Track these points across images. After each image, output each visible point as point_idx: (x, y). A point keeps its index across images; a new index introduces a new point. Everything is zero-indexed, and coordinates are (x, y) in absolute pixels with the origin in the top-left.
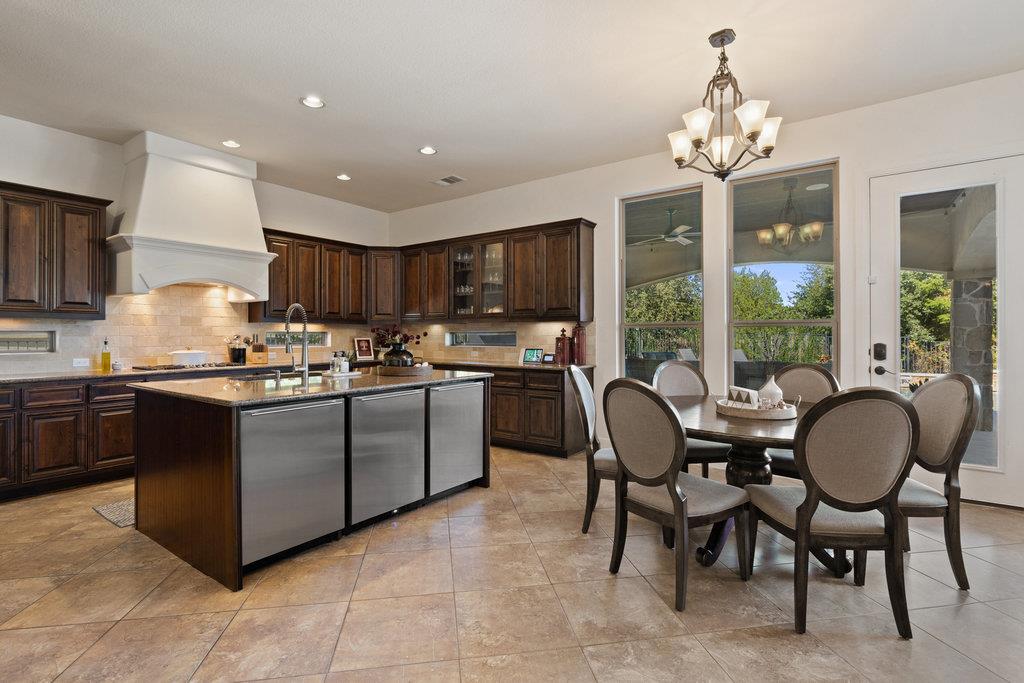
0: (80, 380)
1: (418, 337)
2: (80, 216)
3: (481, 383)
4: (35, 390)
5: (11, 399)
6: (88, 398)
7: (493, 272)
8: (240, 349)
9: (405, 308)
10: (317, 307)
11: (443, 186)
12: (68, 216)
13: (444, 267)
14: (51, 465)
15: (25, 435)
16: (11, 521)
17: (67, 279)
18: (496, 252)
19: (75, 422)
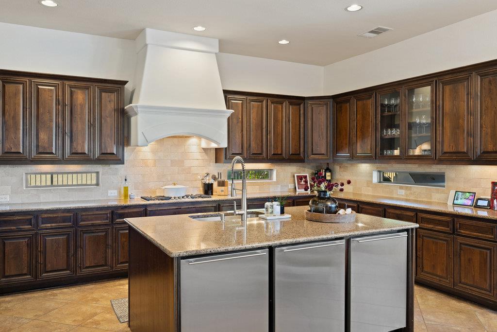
0: (108, 208)
1: (342, 185)
2: (110, 94)
3: (405, 234)
4: (84, 214)
5: (72, 220)
6: (112, 220)
7: (420, 114)
8: (209, 184)
9: (337, 148)
10: (265, 149)
11: (370, 38)
12: (103, 94)
13: (372, 112)
14: (92, 265)
15: (79, 243)
16: (67, 303)
17: (103, 138)
18: (424, 94)
19: (106, 236)
